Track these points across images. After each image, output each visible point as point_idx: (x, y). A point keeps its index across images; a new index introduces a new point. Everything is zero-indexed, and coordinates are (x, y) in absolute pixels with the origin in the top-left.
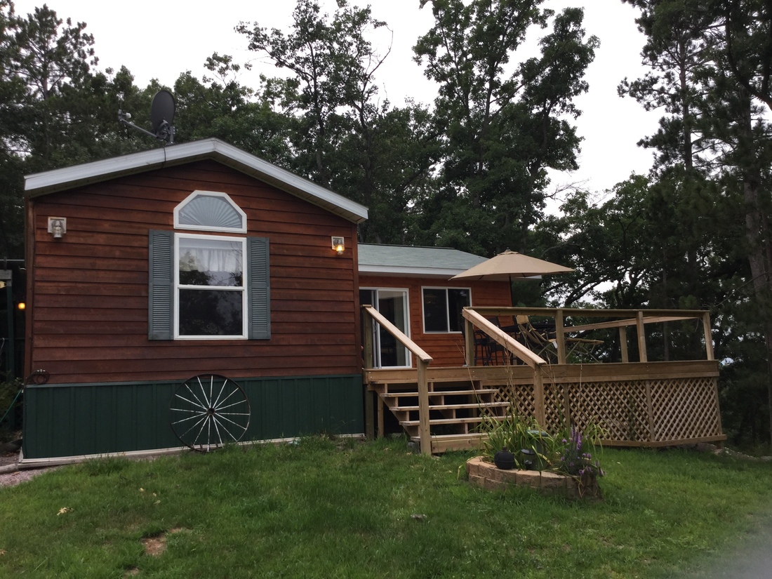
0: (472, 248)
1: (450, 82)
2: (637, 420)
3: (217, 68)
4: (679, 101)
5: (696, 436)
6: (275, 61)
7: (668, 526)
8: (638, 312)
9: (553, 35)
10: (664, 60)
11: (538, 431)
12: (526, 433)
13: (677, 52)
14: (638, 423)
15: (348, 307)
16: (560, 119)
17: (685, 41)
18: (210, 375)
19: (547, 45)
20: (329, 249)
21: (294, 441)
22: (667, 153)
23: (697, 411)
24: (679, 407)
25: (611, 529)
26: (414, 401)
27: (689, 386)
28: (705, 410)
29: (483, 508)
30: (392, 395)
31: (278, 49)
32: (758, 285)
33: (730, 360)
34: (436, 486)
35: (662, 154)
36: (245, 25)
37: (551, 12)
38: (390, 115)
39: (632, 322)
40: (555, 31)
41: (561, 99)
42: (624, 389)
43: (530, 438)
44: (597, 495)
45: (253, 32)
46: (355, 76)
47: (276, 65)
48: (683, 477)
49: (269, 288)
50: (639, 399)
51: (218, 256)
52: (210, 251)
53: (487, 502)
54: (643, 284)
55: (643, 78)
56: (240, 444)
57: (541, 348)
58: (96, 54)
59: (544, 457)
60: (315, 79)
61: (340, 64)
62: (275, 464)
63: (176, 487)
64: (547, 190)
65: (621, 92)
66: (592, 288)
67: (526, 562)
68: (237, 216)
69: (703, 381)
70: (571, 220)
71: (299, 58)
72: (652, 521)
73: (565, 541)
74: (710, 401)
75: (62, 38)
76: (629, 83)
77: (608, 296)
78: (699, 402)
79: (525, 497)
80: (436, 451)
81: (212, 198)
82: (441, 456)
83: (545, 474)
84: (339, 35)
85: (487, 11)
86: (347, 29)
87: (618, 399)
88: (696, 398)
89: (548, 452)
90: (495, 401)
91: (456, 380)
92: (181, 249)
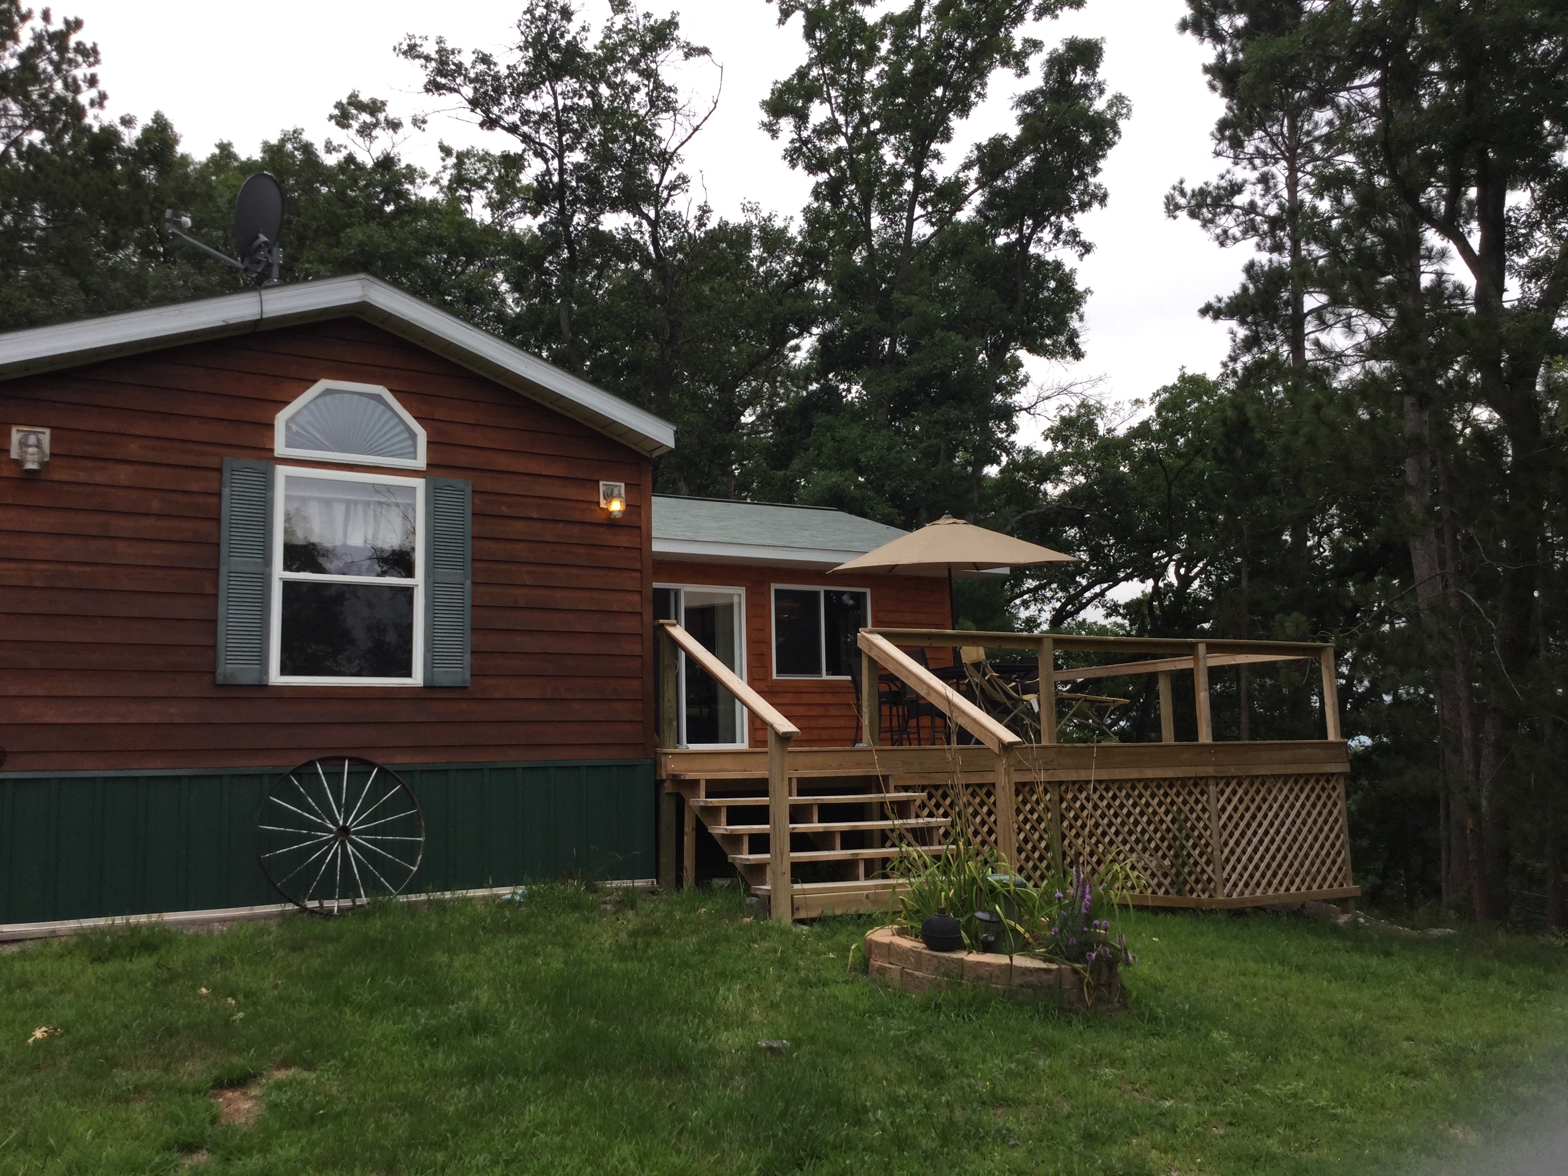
0: (872, 509)
1: (833, 174)
2: (1189, 855)
3: (355, 125)
4: (1283, 229)
5: (1303, 889)
6: (478, 116)
7: (1256, 1063)
8: (1196, 644)
9: (1040, 91)
10: (1257, 148)
11: (1007, 877)
12: (984, 879)
13: (1282, 134)
14: (1191, 861)
15: (629, 625)
16: (1050, 257)
17: (1296, 113)
18: (343, 759)
19: (1028, 110)
20: (594, 507)
21: (514, 893)
22: (1257, 332)
23: (1305, 840)
24: (1272, 831)
25: (1148, 1069)
26: (761, 815)
27: (1291, 790)
28: (1322, 837)
29: (898, 1027)
30: (715, 802)
31: (486, 93)
32: (1425, 595)
33: (1366, 741)
34: (805, 984)
35: (1247, 333)
36: (418, 42)
37: (1035, 45)
38: (710, 234)
39: (1184, 664)
40: (1047, 83)
41: (1053, 219)
42: (1166, 795)
43: (992, 890)
44: (1119, 1001)
45: (434, 55)
46: (644, 156)
47: (482, 125)
48: (1279, 969)
49: (468, 583)
50: (1194, 815)
51: (365, 513)
52: (348, 503)
53: (906, 1015)
54: (1201, 587)
55: (1214, 181)
56: (402, 899)
57: (1007, 711)
58: (102, 86)
59: (1018, 927)
60: (561, 157)
61: (613, 129)
62: (477, 939)
63: (276, 986)
64: (1020, 398)
65: (1172, 207)
66: (1102, 594)
67: (987, 1133)
68: (406, 435)
69: (1317, 782)
70: (1065, 459)
71: (528, 113)
72: (1225, 1053)
73: (1059, 1092)
74: (1331, 820)
75: (30, 49)
76: (1188, 188)
77: (1133, 609)
78: (1310, 821)
79: (981, 1006)
80: (802, 915)
81: (356, 397)
82: (811, 925)
83: (1020, 961)
84: (610, 68)
85: (912, 37)
86: (627, 59)
87: (1155, 813)
88: (1304, 813)
89: (1026, 917)
90: (918, 816)
91: (841, 773)
92: (288, 498)
